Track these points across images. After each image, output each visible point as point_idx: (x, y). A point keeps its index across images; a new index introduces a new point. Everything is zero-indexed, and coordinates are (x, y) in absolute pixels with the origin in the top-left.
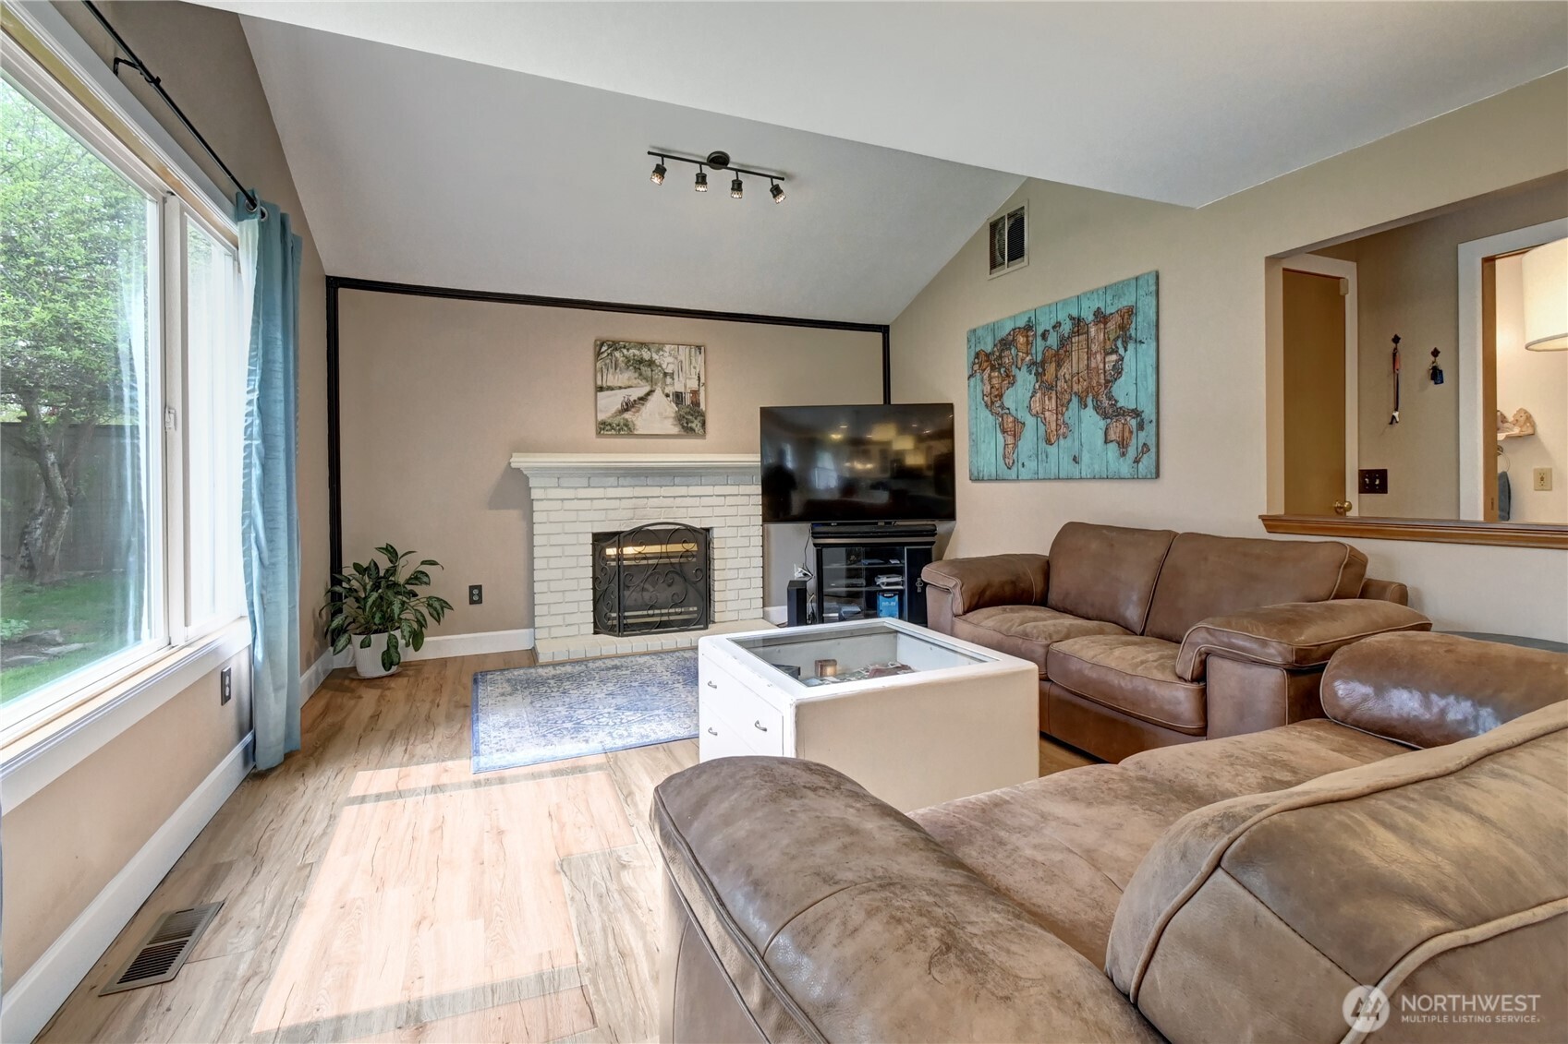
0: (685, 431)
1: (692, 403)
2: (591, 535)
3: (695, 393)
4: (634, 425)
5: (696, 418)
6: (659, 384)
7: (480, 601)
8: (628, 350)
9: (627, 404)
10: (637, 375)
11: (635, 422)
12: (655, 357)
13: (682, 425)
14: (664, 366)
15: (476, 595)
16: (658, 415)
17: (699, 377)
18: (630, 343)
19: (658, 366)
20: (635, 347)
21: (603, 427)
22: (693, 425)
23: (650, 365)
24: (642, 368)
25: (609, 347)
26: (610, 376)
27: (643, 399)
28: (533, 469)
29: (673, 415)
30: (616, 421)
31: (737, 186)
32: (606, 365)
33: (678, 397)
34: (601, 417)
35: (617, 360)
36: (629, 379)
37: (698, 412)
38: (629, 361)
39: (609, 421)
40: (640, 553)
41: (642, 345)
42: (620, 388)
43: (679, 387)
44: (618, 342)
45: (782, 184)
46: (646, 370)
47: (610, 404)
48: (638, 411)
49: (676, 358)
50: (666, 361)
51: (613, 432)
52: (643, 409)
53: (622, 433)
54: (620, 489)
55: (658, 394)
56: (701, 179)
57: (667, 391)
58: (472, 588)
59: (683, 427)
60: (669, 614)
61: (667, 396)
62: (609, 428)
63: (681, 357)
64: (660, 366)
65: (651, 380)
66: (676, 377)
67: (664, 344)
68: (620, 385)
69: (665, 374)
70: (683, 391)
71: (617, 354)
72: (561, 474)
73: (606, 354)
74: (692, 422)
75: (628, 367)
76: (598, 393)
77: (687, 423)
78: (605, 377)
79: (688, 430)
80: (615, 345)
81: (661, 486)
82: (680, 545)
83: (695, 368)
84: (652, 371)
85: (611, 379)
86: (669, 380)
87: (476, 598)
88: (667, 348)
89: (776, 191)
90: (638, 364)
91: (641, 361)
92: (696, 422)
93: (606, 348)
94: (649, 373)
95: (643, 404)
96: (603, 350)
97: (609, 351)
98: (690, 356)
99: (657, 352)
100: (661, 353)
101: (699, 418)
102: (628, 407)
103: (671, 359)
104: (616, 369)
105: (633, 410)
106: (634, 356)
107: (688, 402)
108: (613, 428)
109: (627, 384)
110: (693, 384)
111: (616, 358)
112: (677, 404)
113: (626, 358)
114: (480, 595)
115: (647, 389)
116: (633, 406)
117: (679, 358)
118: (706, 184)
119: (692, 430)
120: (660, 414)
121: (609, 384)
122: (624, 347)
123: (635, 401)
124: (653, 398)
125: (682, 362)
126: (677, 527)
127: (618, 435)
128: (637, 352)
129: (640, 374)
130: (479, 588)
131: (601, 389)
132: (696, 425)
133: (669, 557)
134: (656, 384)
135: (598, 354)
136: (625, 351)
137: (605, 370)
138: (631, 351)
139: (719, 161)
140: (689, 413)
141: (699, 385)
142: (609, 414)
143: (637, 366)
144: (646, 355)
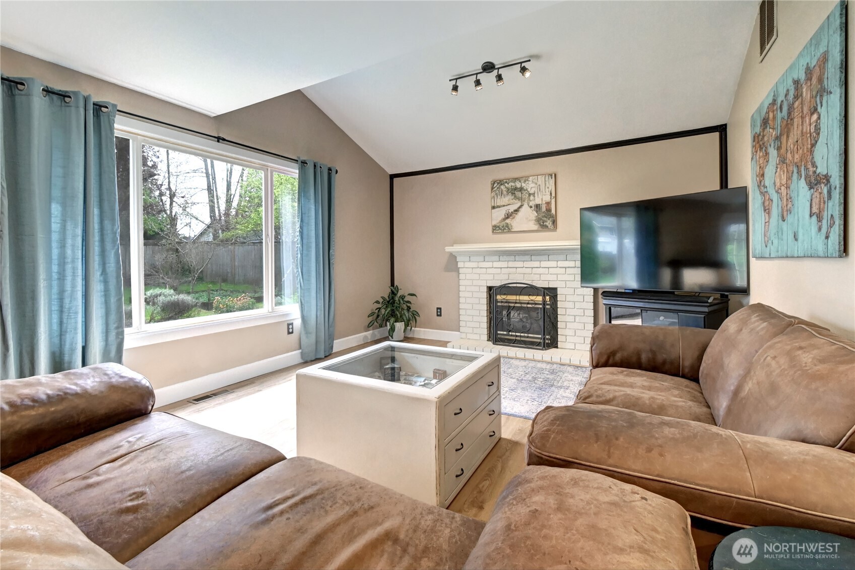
0: (542, 228)
1: (546, 209)
2: (486, 288)
3: (548, 204)
4: (511, 226)
5: (549, 219)
6: (526, 201)
7: (440, 315)
8: (508, 184)
9: (507, 215)
10: (513, 197)
11: (512, 225)
12: (523, 185)
13: (540, 224)
14: (529, 190)
15: (439, 312)
16: (526, 219)
17: (551, 194)
18: (509, 179)
19: (525, 190)
20: (512, 181)
21: (495, 228)
22: (547, 224)
23: (521, 191)
24: (516, 192)
25: (498, 183)
26: (498, 200)
27: (517, 211)
28: (458, 252)
29: (534, 218)
30: (501, 225)
31: (499, 78)
32: (496, 194)
33: (538, 207)
34: (494, 223)
35: (502, 191)
36: (509, 201)
37: (550, 215)
38: (509, 190)
39: (498, 225)
40: (504, 299)
41: (515, 180)
42: (504, 206)
43: (538, 201)
44: (503, 181)
45: (526, 65)
46: (518, 194)
47: (499, 214)
48: (514, 218)
49: (536, 184)
50: (530, 186)
51: (500, 231)
52: (517, 216)
53: (505, 231)
54: (500, 263)
55: (526, 206)
56: (478, 83)
57: (531, 204)
58: (438, 308)
59: (540, 225)
60: (521, 336)
61: (531, 207)
62: (498, 229)
63: (540, 182)
64: (527, 190)
65: (521, 199)
66: (536, 195)
67: (528, 177)
68: (504, 204)
69: (530, 195)
70: (541, 203)
71: (502, 187)
72: (470, 255)
73: (496, 188)
74: (547, 222)
75: (508, 193)
76: (493, 210)
77: (543, 223)
78: (496, 201)
79: (543, 227)
80: (501, 182)
81: (524, 261)
82: (527, 297)
83: (548, 188)
84: (522, 193)
85: (499, 202)
86: (532, 198)
87: (439, 313)
88: (531, 179)
89: (523, 70)
90: (513, 191)
91: (516, 189)
92: (549, 221)
93: (496, 185)
94: (520, 195)
95: (517, 214)
96: (494, 186)
97: (498, 186)
98: (545, 181)
99: (525, 182)
100: (527, 182)
101: (551, 219)
102: (508, 216)
103: (533, 185)
104: (501, 195)
105: (511, 217)
106: (511, 186)
107: (544, 209)
108: (500, 229)
109: (508, 202)
110: (547, 198)
111: (502, 189)
112: (537, 212)
113: (507, 188)
114: (441, 312)
115: (519, 204)
116: (511, 215)
117: (538, 183)
118: (481, 84)
119: (547, 227)
120: (527, 218)
121: (498, 204)
122: (506, 182)
123: (512, 212)
124: (522, 210)
125: (539, 185)
126: (526, 286)
127: (503, 232)
128: (513, 184)
129: (515, 197)
130: (440, 309)
131: (494, 208)
132: (549, 223)
133: (521, 303)
134: (524, 201)
135: (492, 188)
136: (506, 185)
137: (496, 197)
138: (510, 184)
139: (488, 67)
140: (544, 216)
141: (551, 198)
142: (498, 221)
143: (513, 192)
144: (518, 185)
